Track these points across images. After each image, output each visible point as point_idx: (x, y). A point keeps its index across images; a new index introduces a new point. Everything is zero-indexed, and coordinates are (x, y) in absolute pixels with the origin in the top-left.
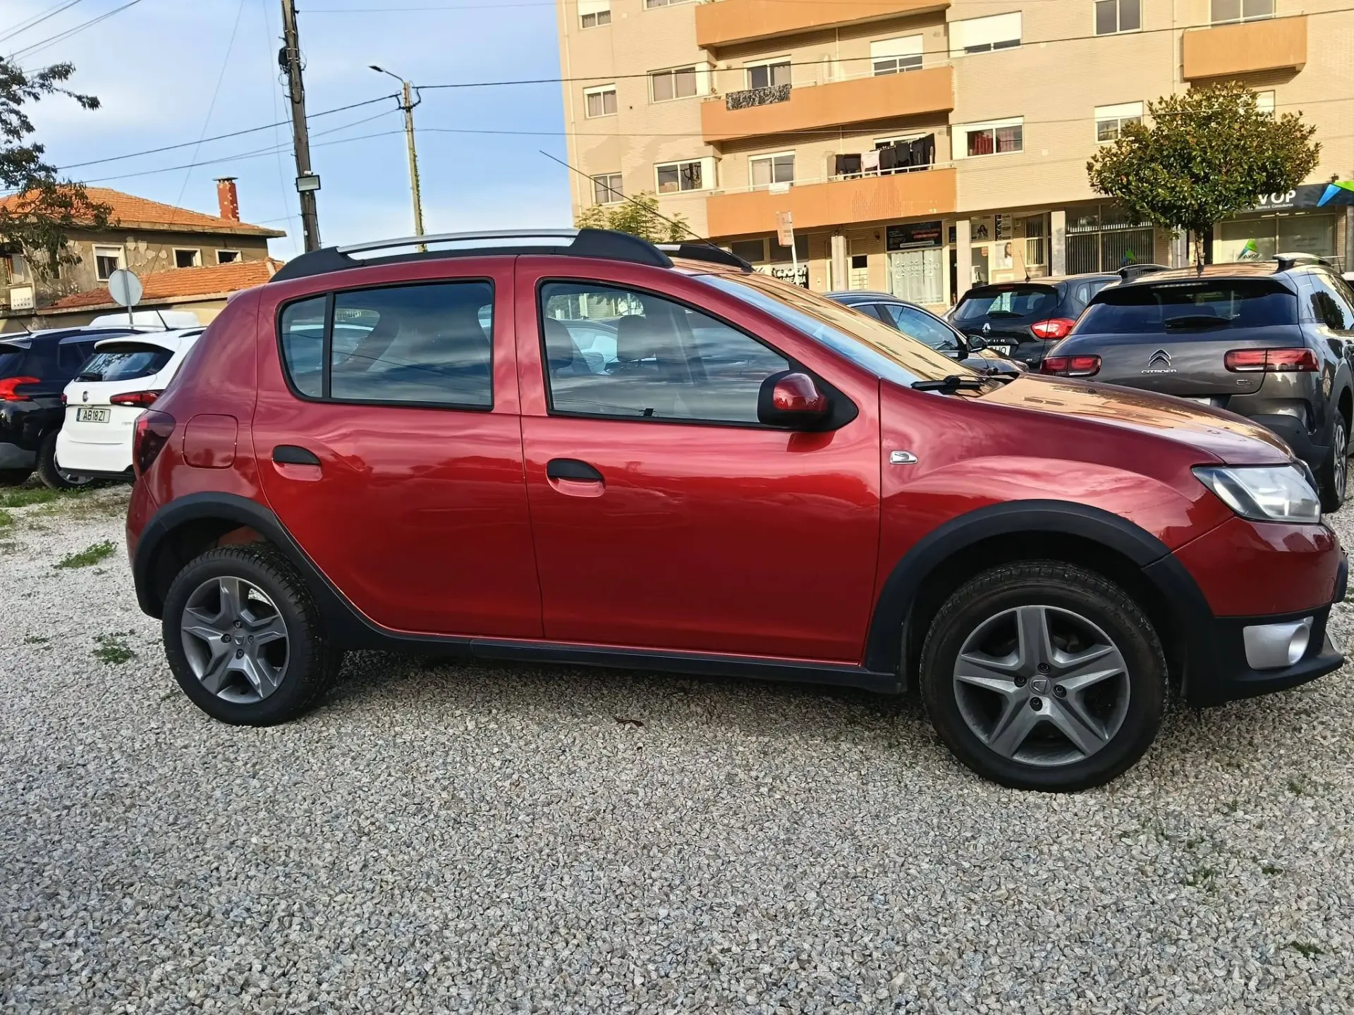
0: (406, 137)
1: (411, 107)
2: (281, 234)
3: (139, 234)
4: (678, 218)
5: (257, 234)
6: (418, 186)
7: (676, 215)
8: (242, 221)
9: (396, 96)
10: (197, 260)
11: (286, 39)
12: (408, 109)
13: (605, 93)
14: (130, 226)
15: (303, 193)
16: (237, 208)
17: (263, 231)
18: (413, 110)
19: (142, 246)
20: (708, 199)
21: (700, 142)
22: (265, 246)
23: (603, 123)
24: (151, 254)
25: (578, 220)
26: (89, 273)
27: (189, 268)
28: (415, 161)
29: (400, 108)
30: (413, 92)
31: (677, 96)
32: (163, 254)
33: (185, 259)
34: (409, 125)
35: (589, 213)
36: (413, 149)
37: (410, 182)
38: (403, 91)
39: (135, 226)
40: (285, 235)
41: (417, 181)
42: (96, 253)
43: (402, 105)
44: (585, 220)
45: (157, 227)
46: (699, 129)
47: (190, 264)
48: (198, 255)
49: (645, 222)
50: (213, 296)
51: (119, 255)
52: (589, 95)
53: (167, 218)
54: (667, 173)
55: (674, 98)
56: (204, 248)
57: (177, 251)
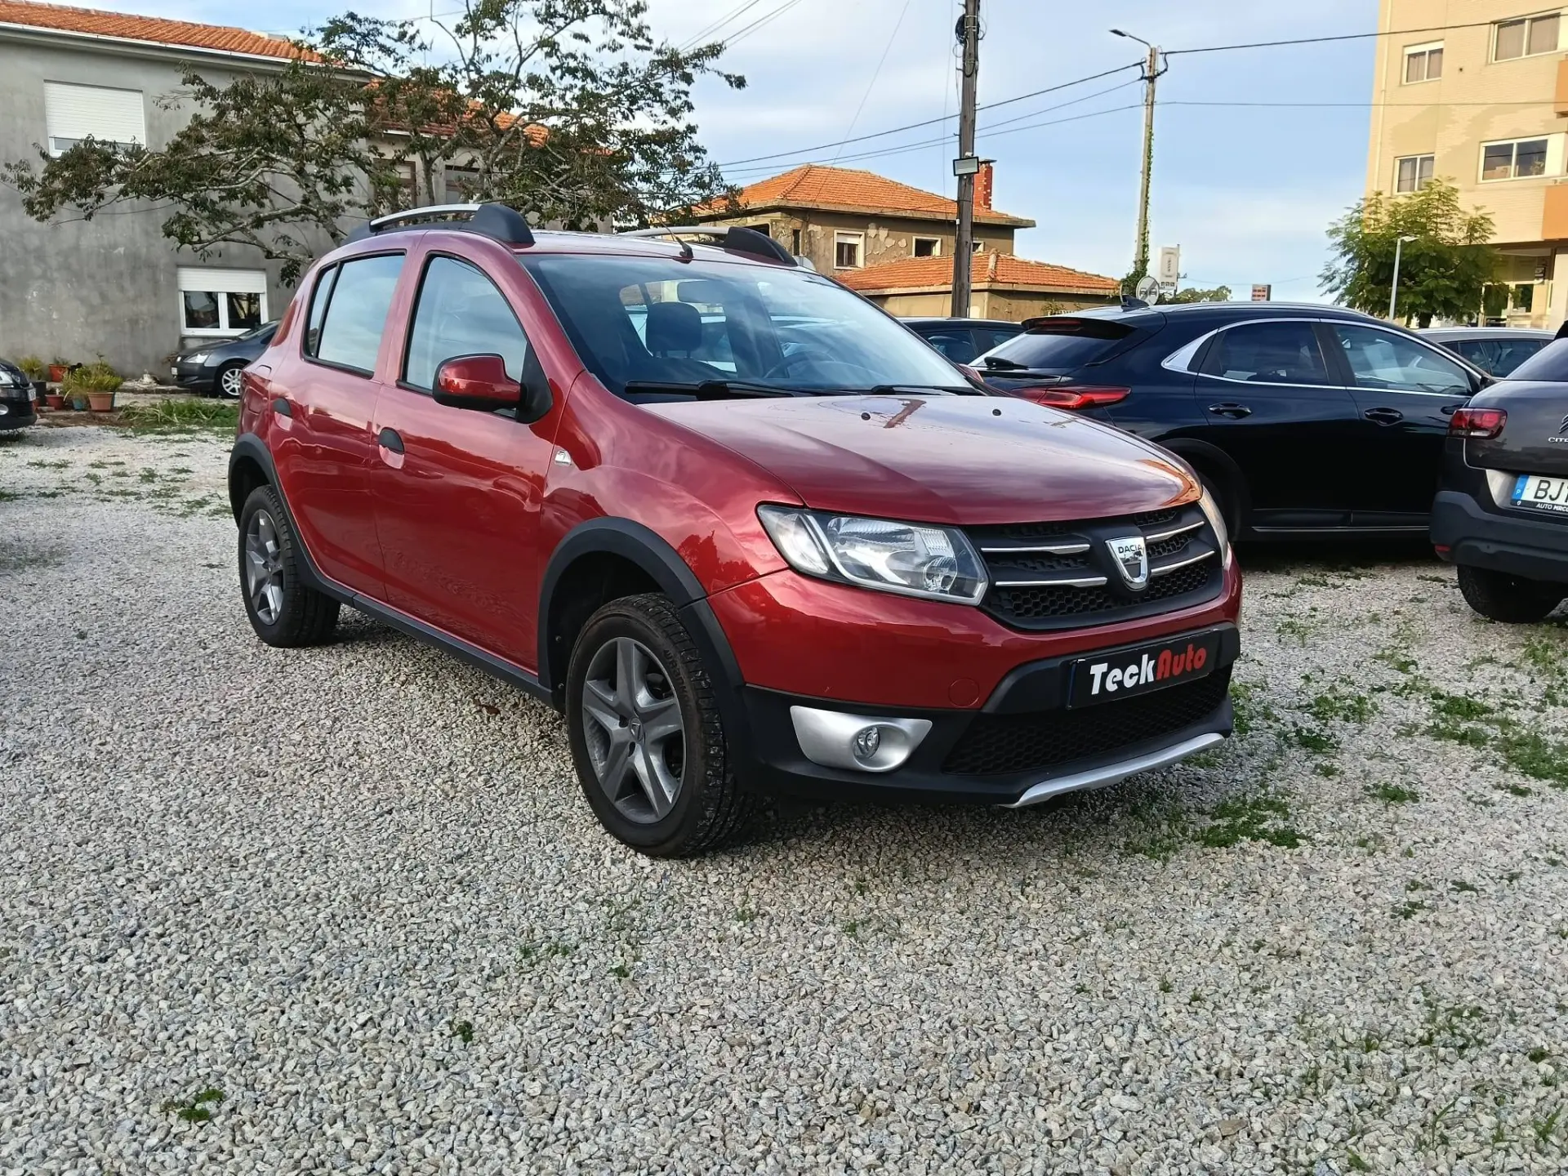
0: (1144, 111)
1: (1155, 77)
2: (1029, 224)
3: (881, 220)
4: (1481, 212)
5: (1003, 223)
6: (1149, 169)
7: (1477, 209)
8: (993, 209)
9: (1140, 64)
10: (936, 250)
11: (966, 6)
12: (1151, 79)
13: (1432, 52)
14: (873, 212)
15: (961, 176)
16: (990, 194)
17: (1010, 219)
18: (1158, 80)
19: (883, 233)
20: (1549, 187)
21: (1550, 112)
22: (1011, 237)
23: (1423, 90)
24: (890, 242)
25: (1349, 212)
26: (828, 260)
27: (927, 258)
28: (1150, 140)
29: (1142, 78)
30: (1160, 58)
31: (1529, 53)
32: (903, 243)
33: (924, 248)
34: (1150, 98)
35: (1364, 204)
36: (1150, 126)
37: (1141, 165)
38: (1148, 58)
39: (877, 211)
40: (1034, 226)
41: (1149, 163)
42: (837, 239)
43: (1146, 75)
44: (1358, 211)
45: (899, 214)
46: (1550, 95)
47: (929, 253)
48: (938, 245)
49: (1437, 216)
50: (926, 289)
51: (859, 242)
52: (1410, 56)
53: (915, 204)
54: (1497, 155)
55: (1524, 56)
56: (945, 237)
57: (917, 241)
